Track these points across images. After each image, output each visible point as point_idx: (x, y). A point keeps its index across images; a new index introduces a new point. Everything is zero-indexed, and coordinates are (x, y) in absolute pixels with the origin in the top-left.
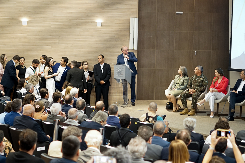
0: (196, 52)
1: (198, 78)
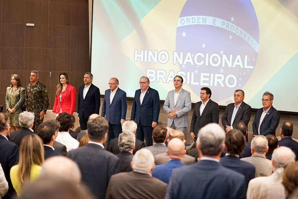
0: (51, 73)
1: (33, 88)
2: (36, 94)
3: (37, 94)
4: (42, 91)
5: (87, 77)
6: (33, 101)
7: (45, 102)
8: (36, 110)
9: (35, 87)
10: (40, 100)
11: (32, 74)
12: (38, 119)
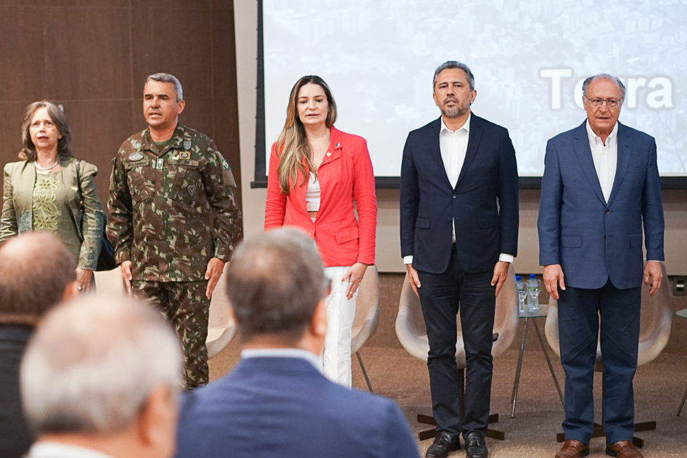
1: (164, 156)
2: (185, 184)
3: (190, 183)
4: (209, 166)
5: (454, 84)
6: (171, 219)
7: (227, 214)
8: (185, 258)
9: (172, 149)
10: (199, 209)
11: (153, 87)
12: (198, 298)
